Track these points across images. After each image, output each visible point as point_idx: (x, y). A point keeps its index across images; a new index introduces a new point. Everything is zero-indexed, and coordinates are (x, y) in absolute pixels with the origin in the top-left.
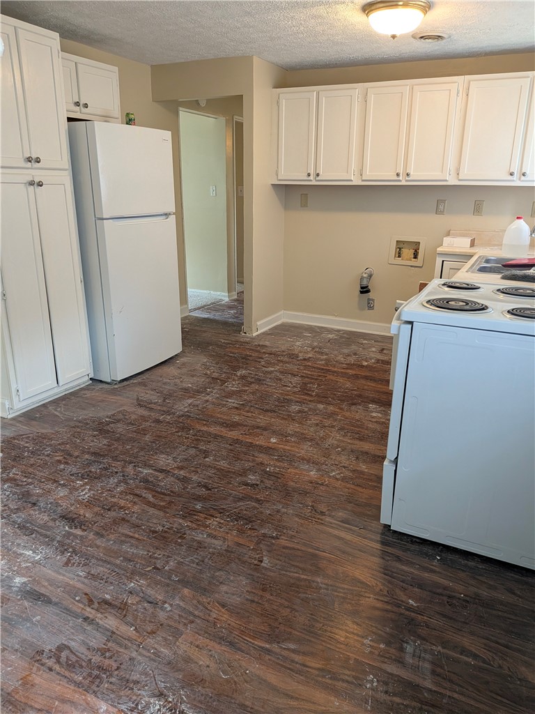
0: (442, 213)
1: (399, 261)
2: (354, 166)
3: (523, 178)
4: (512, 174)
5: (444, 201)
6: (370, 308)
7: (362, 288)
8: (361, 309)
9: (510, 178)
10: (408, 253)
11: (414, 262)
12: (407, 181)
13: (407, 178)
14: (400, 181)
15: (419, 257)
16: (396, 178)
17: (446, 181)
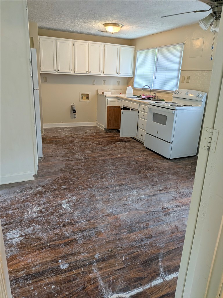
0: (94, 84)
1: (83, 101)
2: (72, 67)
3: (120, 74)
4: (117, 73)
5: (95, 81)
6: (75, 118)
7: (73, 111)
8: (72, 118)
9: (117, 74)
10: (84, 97)
11: (87, 101)
12: (89, 74)
13: (89, 73)
14: (87, 74)
15: (89, 99)
16: (86, 73)
17: (101, 74)
